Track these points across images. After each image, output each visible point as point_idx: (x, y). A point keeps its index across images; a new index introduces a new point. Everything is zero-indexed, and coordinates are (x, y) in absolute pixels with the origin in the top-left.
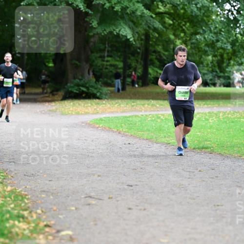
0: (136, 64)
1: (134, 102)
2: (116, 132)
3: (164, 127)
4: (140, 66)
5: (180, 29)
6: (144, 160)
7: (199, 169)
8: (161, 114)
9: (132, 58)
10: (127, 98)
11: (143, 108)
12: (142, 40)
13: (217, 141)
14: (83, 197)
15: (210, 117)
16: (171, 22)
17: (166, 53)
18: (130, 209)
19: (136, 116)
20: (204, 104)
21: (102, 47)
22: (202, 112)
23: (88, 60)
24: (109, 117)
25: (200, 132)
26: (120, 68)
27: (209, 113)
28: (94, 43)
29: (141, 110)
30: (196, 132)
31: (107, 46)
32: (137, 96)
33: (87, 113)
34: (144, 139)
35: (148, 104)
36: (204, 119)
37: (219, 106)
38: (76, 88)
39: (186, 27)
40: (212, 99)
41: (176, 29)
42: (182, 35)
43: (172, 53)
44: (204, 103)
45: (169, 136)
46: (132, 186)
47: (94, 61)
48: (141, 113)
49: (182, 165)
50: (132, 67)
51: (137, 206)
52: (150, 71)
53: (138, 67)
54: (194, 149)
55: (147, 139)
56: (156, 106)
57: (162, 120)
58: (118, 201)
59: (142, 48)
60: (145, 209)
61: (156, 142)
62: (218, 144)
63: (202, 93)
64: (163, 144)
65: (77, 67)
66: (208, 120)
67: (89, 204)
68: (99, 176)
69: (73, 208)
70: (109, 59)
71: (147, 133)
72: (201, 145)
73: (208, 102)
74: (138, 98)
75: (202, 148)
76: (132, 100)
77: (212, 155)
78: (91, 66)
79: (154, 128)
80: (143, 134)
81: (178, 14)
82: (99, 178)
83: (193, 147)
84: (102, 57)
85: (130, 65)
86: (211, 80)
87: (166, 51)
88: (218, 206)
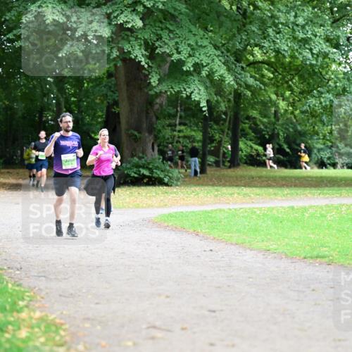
0: (221, 136)
1: (217, 190)
2: (191, 233)
3: (261, 226)
4: (227, 139)
5: (285, 85)
6: (232, 274)
7: (312, 287)
8: (257, 208)
9: (215, 127)
10: (207, 185)
11: (231, 199)
12: (229, 101)
13: (338, 247)
14: (144, 326)
15: (328, 213)
16: (272, 76)
17: (265, 120)
18: (212, 345)
19: (220, 210)
20: (319, 194)
21: (172, 111)
22: (316, 204)
23: (151, 130)
24: (182, 212)
25: (313, 233)
26: (198, 142)
27: (327, 205)
28: (161, 105)
29: (228, 201)
30: (309, 234)
31: (179, 109)
32: (223, 181)
33: (149, 206)
34: (232, 244)
35: (239, 194)
36: (319, 215)
37: (341, 195)
38: (135, 170)
39: (293, 83)
40: (331, 187)
41: (279, 85)
42: (288, 93)
43: (273, 120)
44: (319, 192)
45: (269, 239)
46: (214, 311)
47: (160, 131)
48: (228, 207)
49: (288, 281)
50: (216, 140)
51: (222, 340)
52: (241, 145)
53: (224, 140)
54: (305, 258)
55: (236, 244)
56: (250, 196)
57: (259, 216)
58: (194, 333)
59: (229, 113)
60: (233, 346)
61: (249, 248)
62: (339, 252)
63: (316, 177)
64: (260, 250)
65: (136, 140)
66: (326, 216)
67: (153, 338)
68: (167, 297)
69: (130, 343)
70: (182, 128)
71: (237, 235)
72: (315, 253)
73: (326, 190)
74: (224, 185)
75: (317, 257)
76: (216, 188)
77: (330, 266)
78: (156, 138)
79: (247, 227)
80: (231, 237)
81: (283, 64)
82: (168, 300)
83: (302, 256)
84: (173, 126)
85: (213, 136)
86: (329, 158)
87: (265, 116)
88: (340, 340)
